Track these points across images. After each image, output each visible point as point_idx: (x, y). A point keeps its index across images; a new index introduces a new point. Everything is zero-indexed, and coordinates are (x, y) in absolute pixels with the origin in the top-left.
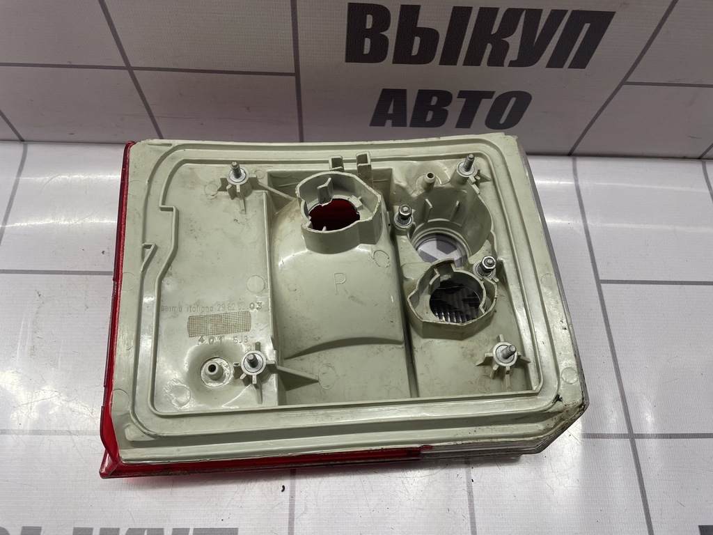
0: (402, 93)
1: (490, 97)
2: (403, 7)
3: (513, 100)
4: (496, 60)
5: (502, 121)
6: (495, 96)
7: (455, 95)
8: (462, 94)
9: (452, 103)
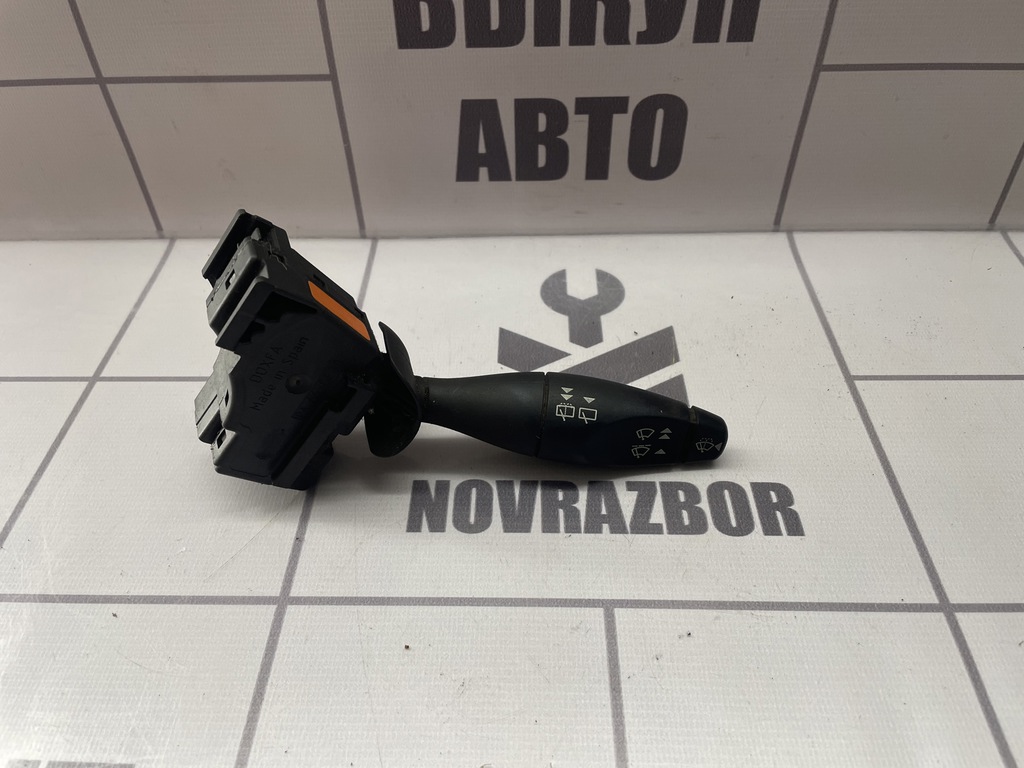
0: (492, 105)
1: (624, 110)
3: (660, 114)
4: (617, 34)
5: (654, 162)
6: (632, 107)
7: (571, 107)
8: (583, 105)
9: (570, 126)
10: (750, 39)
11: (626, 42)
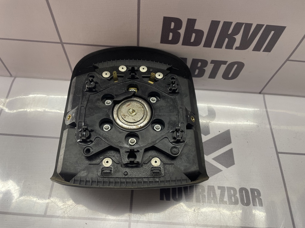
2: (188, 19)
3: (236, 66)
5: (230, 76)
6: (228, 64)
8: (212, 62)
9: (208, 66)
10: (270, 52)
11: (232, 49)
